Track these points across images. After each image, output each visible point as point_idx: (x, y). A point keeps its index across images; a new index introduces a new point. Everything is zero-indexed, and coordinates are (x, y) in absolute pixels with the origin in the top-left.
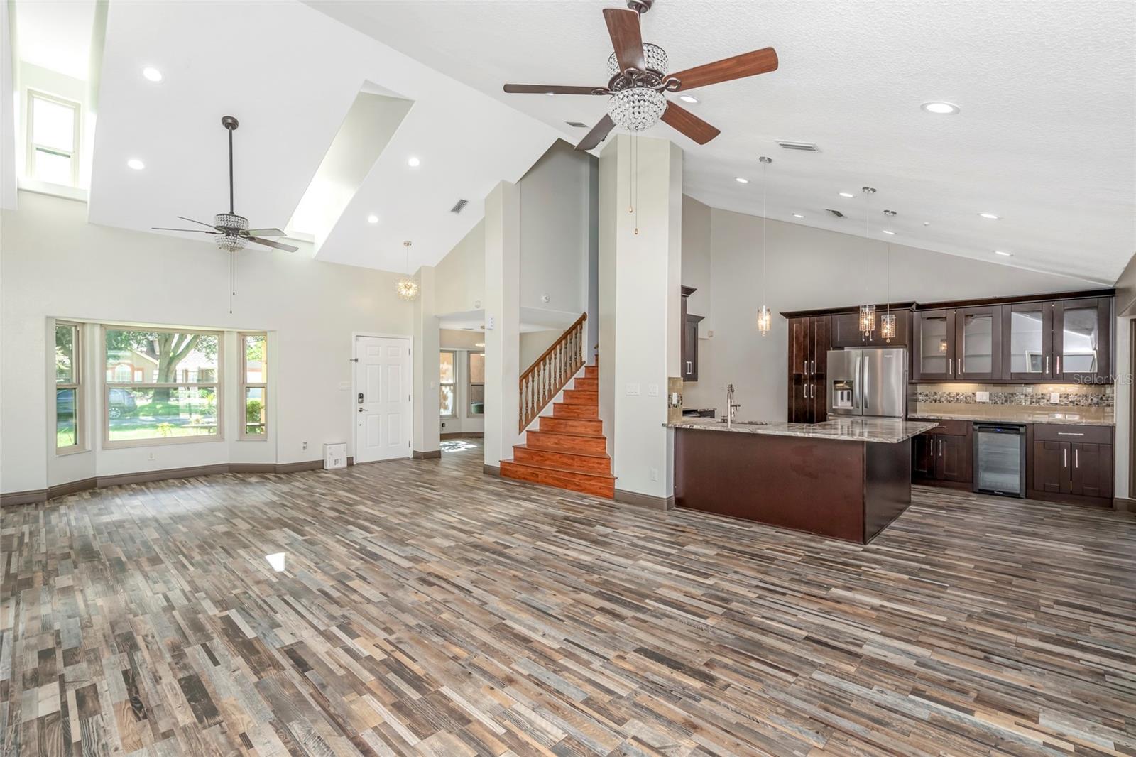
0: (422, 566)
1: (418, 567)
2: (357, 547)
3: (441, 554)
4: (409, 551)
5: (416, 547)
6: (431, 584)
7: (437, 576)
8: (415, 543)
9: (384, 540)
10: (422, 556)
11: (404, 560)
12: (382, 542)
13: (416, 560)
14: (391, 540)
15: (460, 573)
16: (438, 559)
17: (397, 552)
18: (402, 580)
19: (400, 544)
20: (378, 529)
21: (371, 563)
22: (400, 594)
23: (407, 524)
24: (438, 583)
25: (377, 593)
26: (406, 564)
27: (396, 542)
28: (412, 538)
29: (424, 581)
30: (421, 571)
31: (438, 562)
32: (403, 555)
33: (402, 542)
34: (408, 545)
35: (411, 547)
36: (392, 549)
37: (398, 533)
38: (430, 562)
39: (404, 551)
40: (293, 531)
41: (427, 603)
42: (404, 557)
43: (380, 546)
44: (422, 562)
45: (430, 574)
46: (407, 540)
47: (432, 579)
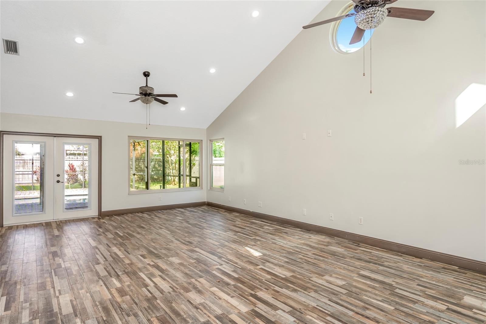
0: (190, 248)
1: (192, 248)
2: (223, 259)
3: (179, 253)
4: (195, 256)
5: (191, 257)
6: (188, 242)
7: (185, 244)
8: (191, 260)
9: (209, 263)
10: (189, 253)
11: (198, 251)
12: (210, 262)
13: (192, 251)
14: (205, 263)
15: (176, 245)
16: (182, 251)
17: (201, 255)
18: (199, 243)
19: (199, 259)
20: (214, 272)
21: (213, 250)
22: (200, 240)
23: (194, 276)
24: (185, 242)
25: (208, 240)
26: (197, 249)
27: (202, 261)
28: (192, 263)
29: (191, 243)
30: (191, 246)
31: (183, 249)
32: (198, 253)
33: (198, 261)
34: (195, 259)
35: (194, 257)
36: (204, 257)
37: (200, 268)
38: (186, 250)
39: (198, 255)
40: (275, 274)
41: (191, 237)
42: (198, 252)
43: (211, 259)
44: (190, 250)
45: (188, 245)
46: (195, 263)
47: (188, 243)
